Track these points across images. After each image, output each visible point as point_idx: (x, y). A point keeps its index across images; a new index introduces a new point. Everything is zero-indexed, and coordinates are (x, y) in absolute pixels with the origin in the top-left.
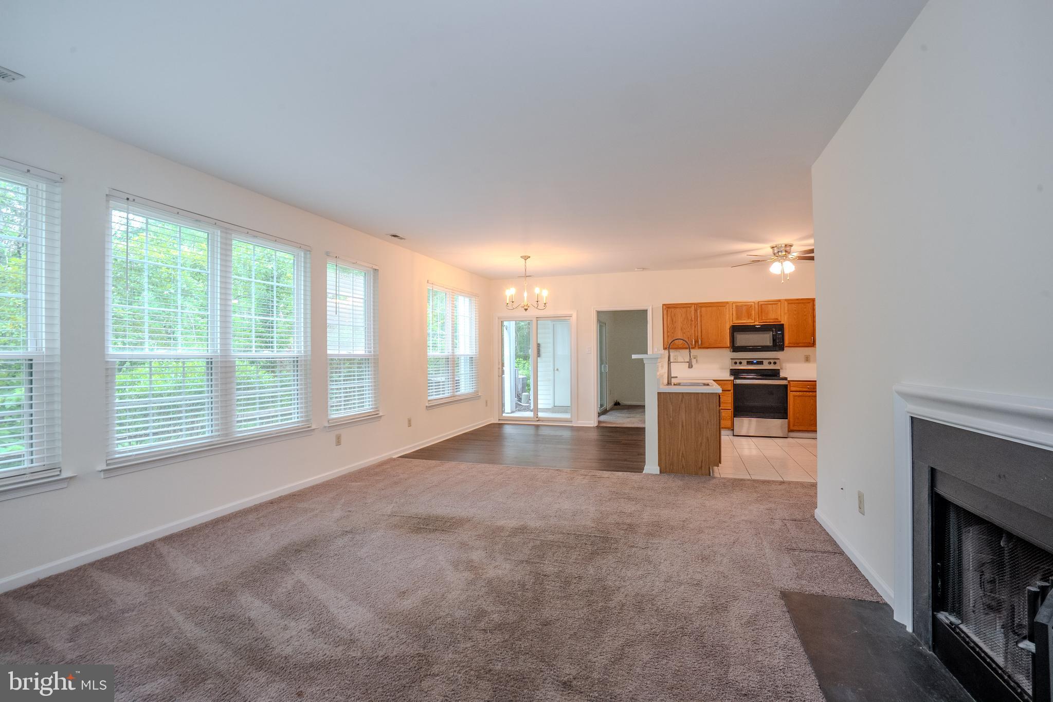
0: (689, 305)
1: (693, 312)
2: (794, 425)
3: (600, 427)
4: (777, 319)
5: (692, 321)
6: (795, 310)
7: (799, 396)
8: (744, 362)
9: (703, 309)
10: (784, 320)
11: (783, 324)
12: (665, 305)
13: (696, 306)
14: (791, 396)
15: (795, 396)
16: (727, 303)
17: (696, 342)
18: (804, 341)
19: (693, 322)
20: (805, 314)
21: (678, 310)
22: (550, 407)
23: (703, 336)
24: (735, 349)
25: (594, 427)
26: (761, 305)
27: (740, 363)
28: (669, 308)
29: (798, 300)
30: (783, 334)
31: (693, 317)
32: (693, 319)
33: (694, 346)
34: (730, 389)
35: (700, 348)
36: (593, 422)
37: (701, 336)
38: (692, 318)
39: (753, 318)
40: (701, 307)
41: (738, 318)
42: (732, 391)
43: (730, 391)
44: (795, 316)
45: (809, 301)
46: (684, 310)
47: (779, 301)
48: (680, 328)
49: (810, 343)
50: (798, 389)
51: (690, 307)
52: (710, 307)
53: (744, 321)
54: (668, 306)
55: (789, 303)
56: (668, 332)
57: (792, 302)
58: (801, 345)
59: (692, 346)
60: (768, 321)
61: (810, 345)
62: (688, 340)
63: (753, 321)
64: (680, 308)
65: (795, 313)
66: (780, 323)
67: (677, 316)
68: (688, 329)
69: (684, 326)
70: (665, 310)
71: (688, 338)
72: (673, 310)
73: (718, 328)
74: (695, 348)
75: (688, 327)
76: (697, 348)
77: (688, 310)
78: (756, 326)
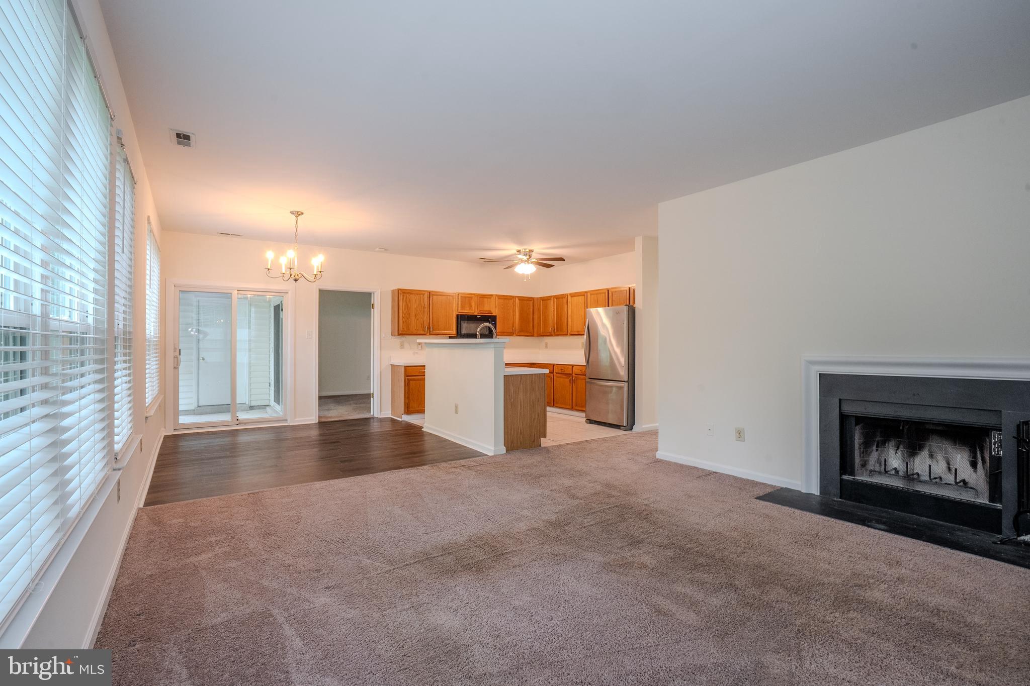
0: (424, 293)
1: (426, 299)
3: (322, 424)
4: (491, 311)
5: (424, 308)
6: (502, 305)
9: (435, 297)
10: (495, 312)
11: (496, 315)
12: (401, 289)
13: (428, 294)
16: (455, 293)
17: (429, 328)
18: (509, 331)
19: (426, 309)
20: (509, 308)
21: (413, 297)
22: (192, 407)
25: (315, 423)
26: (480, 297)
28: (404, 293)
29: (504, 296)
30: (495, 324)
31: (426, 304)
32: (426, 306)
33: (426, 332)
36: (314, 418)
37: (433, 323)
38: (424, 305)
39: (474, 309)
40: (433, 295)
41: (463, 308)
44: (503, 310)
45: (511, 298)
46: (418, 296)
47: (492, 295)
48: (414, 314)
49: (511, 332)
51: (424, 294)
52: (440, 295)
53: (467, 311)
54: (404, 291)
55: (498, 298)
56: (403, 317)
57: (501, 297)
58: (505, 334)
59: (424, 333)
60: (484, 312)
61: (511, 334)
62: (421, 327)
63: (473, 312)
64: (415, 294)
65: (503, 307)
66: (493, 314)
67: (411, 302)
68: (421, 316)
69: (418, 312)
70: (401, 295)
71: (421, 324)
72: (408, 295)
73: (447, 316)
74: (426, 335)
75: (421, 314)
76: (429, 335)
77: (421, 297)
78: (477, 316)
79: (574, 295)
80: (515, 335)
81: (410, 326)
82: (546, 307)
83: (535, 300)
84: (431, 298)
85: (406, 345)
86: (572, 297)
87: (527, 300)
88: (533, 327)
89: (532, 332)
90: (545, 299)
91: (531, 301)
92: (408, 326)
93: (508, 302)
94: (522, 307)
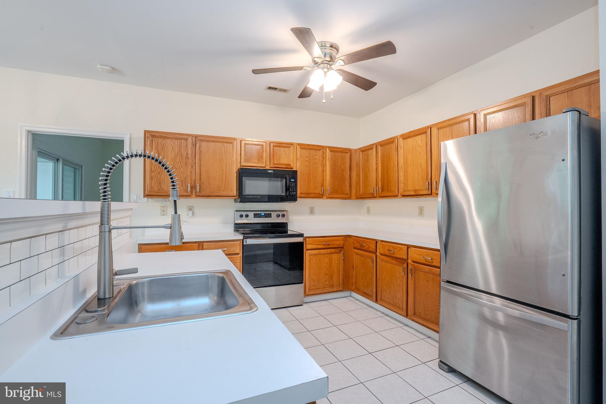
0: (185, 137)
1: (190, 146)
2: (310, 290)
4: (289, 165)
5: (187, 158)
6: (307, 157)
7: (314, 255)
8: (251, 215)
9: (204, 144)
10: (296, 166)
11: (297, 171)
12: (148, 131)
13: (194, 139)
14: (307, 255)
15: (310, 255)
17: (193, 187)
18: (315, 192)
19: (190, 160)
20: (316, 161)
21: (169, 142)
23: (202, 180)
24: (242, 197)
26: (273, 146)
27: (247, 216)
28: (153, 136)
29: (309, 145)
30: (296, 182)
31: (190, 152)
32: (189, 156)
33: (189, 193)
34: (238, 251)
35: (197, 196)
37: (200, 180)
38: (187, 154)
39: (264, 161)
40: (202, 141)
41: (246, 161)
42: (241, 255)
43: (238, 254)
44: (306, 163)
45: (320, 148)
46: (177, 142)
47: (292, 144)
49: (319, 194)
50: (314, 247)
51: (186, 140)
52: (213, 141)
53: (254, 164)
54: (152, 134)
55: (301, 148)
56: (151, 171)
57: (304, 147)
58: (311, 195)
59: (185, 194)
60: (280, 166)
61: (320, 196)
62: (182, 185)
63: (264, 165)
64: (171, 138)
65: (307, 159)
66: (292, 170)
67: (166, 150)
68: (182, 169)
69: (176, 165)
70: (149, 140)
71: (182, 181)
72: (160, 140)
73: (223, 170)
74: (191, 197)
75: (182, 167)
76: (194, 197)
77: (182, 143)
78: (268, 171)
79: (406, 137)
80: (324, 197)
81: (163, 185)
82: (367, 160)
83: (353, 152)
84: (198, 145)
86: (404, 139)
87: (342, 152)
88: (350, 186)
89: (349, 194)
90: (365, 150)
91: (347, 153)
92: (160, 184)
93: (315, 153)
94: (334, 161)
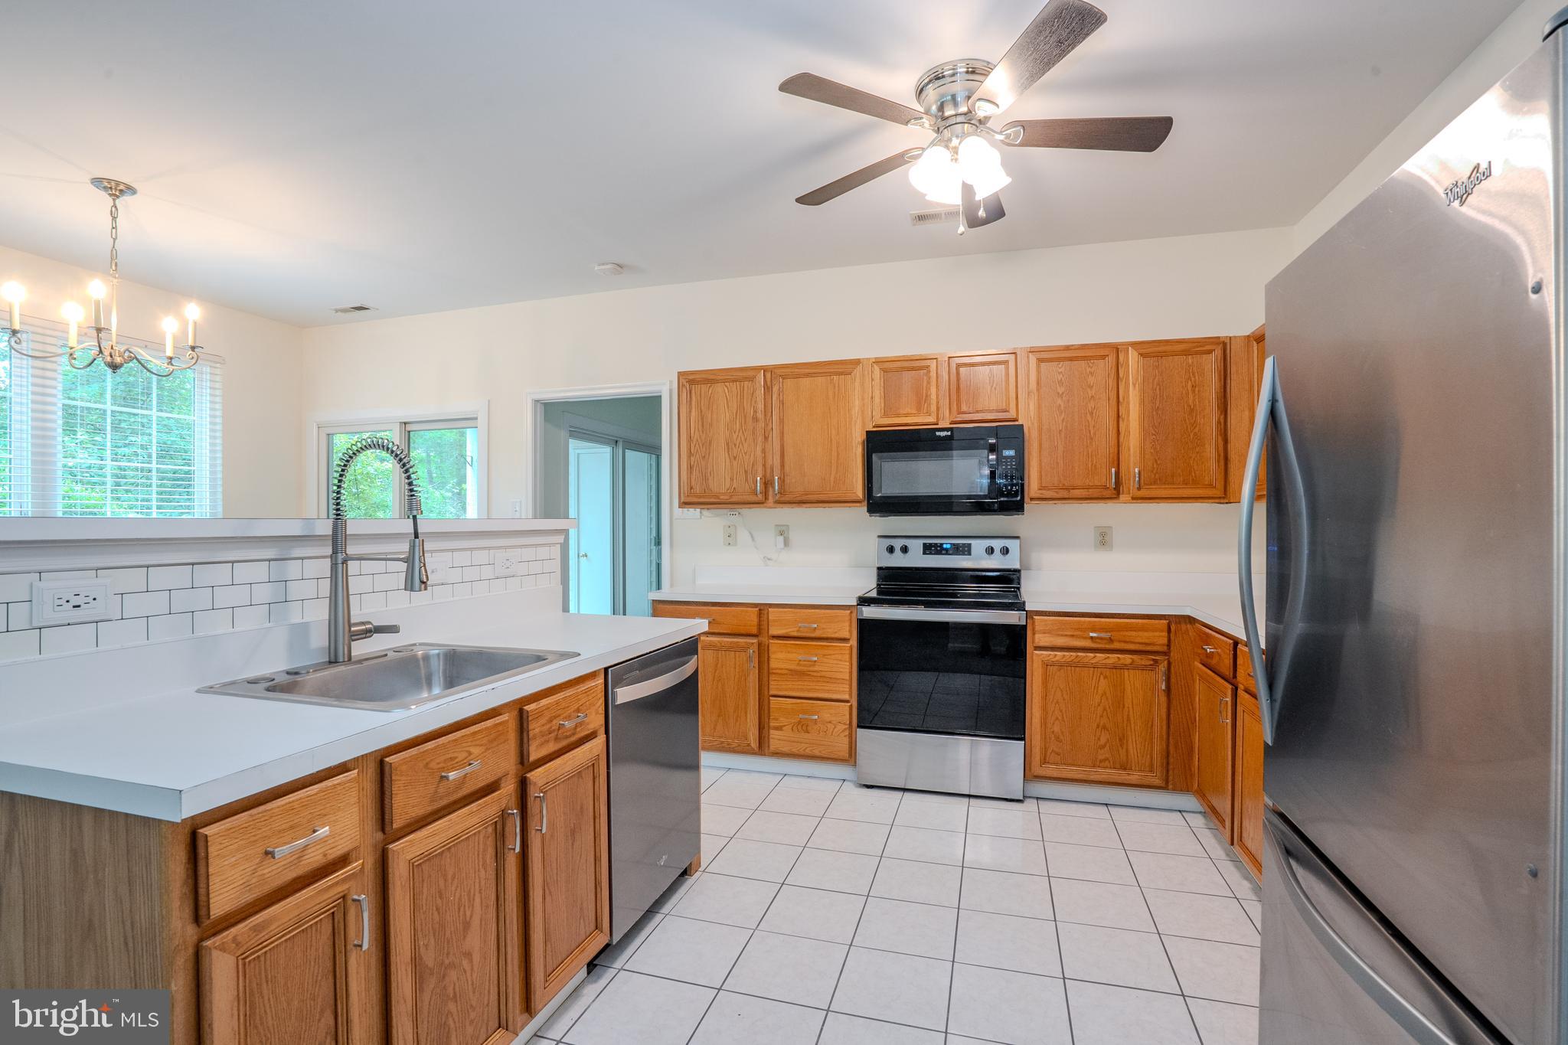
0: (751, 373)
1: (760, 394)
2: (1044, 761)
4: (1004, 410)
5: (755, 419)
6: (1060, 382)
7: (1061, 665)
8: (916, 546)
9: (788, 383)
11: (1022, 425)
12: (684, 373)
13: (768, 375)
14: (1035, 662)
15: (1046, 665)
16: (857, 362)
17: (767, 484)
18: (1089, 483)
19: (762, 424)
20: (1091, 393)
21: (719, 388)
23: (787, 468)
24: (880, 506)
26: (959, 366)
27: (905, 550)
28: (692, 382)
29: (1068, 348)
30: (1021, 459)
31: (760, 409)
32: (760, 415)
33: (760, 497)
34: (846, 635)
35: (780, 502)
37: (783, 465)
38: (755, 412)
39: (933, 408)
40: (784, 377)
41: (886, 415)
42: (854, 642)
43: (846, 640)
44: (1059, 401)
45: (1102, 352)
46: (734, 386)
48: (724, 442)
49: (1105, 488)
50: (1060, 641)
51: (752, 379)
52: (808, 375)
53: (906, 418)
54: (691, 377)
55: (1042, 360)
57: (1050, 355)
58: (1077, 493)
59: (753, 498)
60: (977, 417)
61: (1115, 492)
62: (747, 480)
63: (932, 419)
64: (724, 381)
65: (1061, 390)
66: (1017, 423)
67: (715, 407)
68: (746, 445)
69: (735, 437)
70: (684, 390)
71: (746, 472)
72: (704, 388)
73: (831, 440)
74: (765, 505)
75: (746, 440)
76: (772, 505)
77: (746, 389)
78: (938, 433)
80: (1122, 497)
81: (710, 481)
83: (1236, 347)
84: (776, 388)
85: (743, 535)
87: (1186, 353)
88: (1224, 459)
89: (1220, 485)
92: (706, 479)
93: (1088, 370)
94: (1158, 384)
